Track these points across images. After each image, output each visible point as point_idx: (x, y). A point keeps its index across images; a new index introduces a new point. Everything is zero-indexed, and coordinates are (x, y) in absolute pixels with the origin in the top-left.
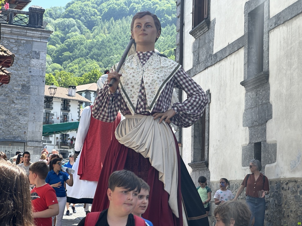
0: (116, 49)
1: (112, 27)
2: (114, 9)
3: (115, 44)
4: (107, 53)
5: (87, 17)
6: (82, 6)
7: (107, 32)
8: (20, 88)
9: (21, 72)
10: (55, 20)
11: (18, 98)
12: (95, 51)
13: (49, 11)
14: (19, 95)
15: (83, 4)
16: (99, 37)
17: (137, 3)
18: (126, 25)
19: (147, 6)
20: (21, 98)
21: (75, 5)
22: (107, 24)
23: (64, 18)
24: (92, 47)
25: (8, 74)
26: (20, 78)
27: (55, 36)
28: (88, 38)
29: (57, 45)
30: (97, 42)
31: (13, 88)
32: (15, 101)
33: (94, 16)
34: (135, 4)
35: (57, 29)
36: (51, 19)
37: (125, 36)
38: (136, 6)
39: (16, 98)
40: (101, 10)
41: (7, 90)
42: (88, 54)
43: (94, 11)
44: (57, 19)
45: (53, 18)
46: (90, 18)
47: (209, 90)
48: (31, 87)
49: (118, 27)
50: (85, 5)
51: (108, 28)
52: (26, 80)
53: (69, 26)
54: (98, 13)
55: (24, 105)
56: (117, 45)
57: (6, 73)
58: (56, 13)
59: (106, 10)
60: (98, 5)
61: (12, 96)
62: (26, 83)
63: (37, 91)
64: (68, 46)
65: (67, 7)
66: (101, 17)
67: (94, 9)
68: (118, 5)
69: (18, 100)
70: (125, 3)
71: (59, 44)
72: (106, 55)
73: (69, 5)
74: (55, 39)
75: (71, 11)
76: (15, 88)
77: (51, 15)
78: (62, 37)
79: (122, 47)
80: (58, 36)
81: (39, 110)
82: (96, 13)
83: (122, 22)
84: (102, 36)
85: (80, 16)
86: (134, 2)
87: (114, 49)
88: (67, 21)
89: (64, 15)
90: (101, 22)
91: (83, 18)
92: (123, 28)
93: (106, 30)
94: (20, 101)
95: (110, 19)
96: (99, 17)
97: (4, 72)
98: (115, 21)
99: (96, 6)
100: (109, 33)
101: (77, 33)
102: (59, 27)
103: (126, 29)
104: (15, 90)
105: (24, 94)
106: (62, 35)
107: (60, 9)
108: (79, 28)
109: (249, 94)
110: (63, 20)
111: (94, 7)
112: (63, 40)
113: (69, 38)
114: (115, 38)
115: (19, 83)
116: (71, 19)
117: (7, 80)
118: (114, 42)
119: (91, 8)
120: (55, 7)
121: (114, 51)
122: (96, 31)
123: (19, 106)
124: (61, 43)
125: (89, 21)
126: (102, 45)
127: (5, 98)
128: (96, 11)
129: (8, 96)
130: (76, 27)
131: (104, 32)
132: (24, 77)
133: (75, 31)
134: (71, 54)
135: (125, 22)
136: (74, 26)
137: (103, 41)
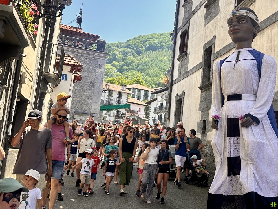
0: (152, 67)
1: (151, 55)
2: (152, 45)
3: (152, 64)
4: (147, 68)
5: (137, 48)
6: (135, 43)
7: (147, 57)
8: (89, 84)
9: (90, 75)
10: (120, 49)
11: (87, 89)
12: (140, 67)
13: (117, 44)
14: (88, 88)
15: (136, 41)
16: (143, 60)
17: (165, 43)
18: (158, 54)
19: (170, 45)
20: (89, 90)
21: (131, 42)
22: (148, 53)
23: (125, 48)
24: (139, 65)
25: (80, 75)
26: (90, 78)
27: (119, 57)
28: (137, 60)
29: (120, 62)
30: (142, 62)
31: (85, 84)
32: (86, 91)
33: (141, 48)
34: (163, 43)
35: (121, 54)
36: (118, 48)
37: (157, 60)
38: (164, 44)
39: (86, 89)
40: (145, 45)
41: (81, 84)
42: (136, 68)
43: (141, 46)
44: (121, 49)
45: (119, 48)
46: (139, 49)
47: (184, 91)
48: (95, 83)
49: (154, 55)
50: (137, 42)
51: (148, 55)
52: (93, 80)
53: (127, 53)
54: (144, 47)
55: (91, 93)
56: (153, 65)
57: (79, 75)
58: (121, 45)
59: (148, 45)
60: (144, 43)
61: (84, 88)
62: (92, 81)
63: (98, 86)
64: (126, 63)
65: (127, 42)
66: (145, 49)
67: (141, 45)
68: (155, 43)
69: (87, 91)
70: (158, 42)
71: (121, 62)
72: (146, 70)
73: (128, 41)
74: (119, 59)
75: (129, 45)
76: (86, 84)
77: (118, 46)
78: (123, 58)
79: (155, 66)
80: (121, 57)
81: (99, 97)
82: (142, 47)
83: (156, 52)
84: (145, 59)
85: (134, 48)
86: (163, 42)
87: (151, 66)
88: (126, 50)
89: (125, 46)
90: (145, 52)
91: (135, 49)
92: (156, 56)
93: (147, 56)
94: (88, 91)
95: (150, 50)
96: (144, 49)
97: (78, 74)
98: (152, 51)
99: (143, 43)
100: (149, 58)
101: (131, 57)
102: (122, 53)
103: (158, 56)
104: (86, 85)
105: (91, 87)
106: (123, 57)
107: (123, 43)
108: (133, 54)
109: (202, 93)
110: (124, 49)
111: (141, 44)
112: (123, 60)
113: (127, 59)
114: (152, 61)
115: (89, 81)
116: (129, 49)
117: (80, 79)
118: (151, 63)
119: (140, 44)
120: (120, 42)
121: (151, 68)
122: (142, 56)
123: (88, 94)
124: (122, 61)
125: (138, 51)
126: (145, 64)
127: (80, 89)
128: (143, 45)
129: (82, 88)
130: (131, 53)
131: (146, 57)
132: (92, 78)
133: (130, 55)
134: (127, 68)
135: (158, 53)
136: (130, 53)
137: (145, 62)
